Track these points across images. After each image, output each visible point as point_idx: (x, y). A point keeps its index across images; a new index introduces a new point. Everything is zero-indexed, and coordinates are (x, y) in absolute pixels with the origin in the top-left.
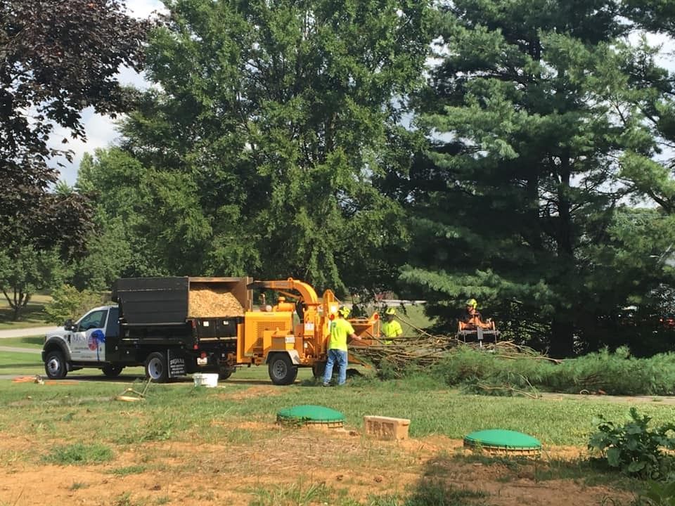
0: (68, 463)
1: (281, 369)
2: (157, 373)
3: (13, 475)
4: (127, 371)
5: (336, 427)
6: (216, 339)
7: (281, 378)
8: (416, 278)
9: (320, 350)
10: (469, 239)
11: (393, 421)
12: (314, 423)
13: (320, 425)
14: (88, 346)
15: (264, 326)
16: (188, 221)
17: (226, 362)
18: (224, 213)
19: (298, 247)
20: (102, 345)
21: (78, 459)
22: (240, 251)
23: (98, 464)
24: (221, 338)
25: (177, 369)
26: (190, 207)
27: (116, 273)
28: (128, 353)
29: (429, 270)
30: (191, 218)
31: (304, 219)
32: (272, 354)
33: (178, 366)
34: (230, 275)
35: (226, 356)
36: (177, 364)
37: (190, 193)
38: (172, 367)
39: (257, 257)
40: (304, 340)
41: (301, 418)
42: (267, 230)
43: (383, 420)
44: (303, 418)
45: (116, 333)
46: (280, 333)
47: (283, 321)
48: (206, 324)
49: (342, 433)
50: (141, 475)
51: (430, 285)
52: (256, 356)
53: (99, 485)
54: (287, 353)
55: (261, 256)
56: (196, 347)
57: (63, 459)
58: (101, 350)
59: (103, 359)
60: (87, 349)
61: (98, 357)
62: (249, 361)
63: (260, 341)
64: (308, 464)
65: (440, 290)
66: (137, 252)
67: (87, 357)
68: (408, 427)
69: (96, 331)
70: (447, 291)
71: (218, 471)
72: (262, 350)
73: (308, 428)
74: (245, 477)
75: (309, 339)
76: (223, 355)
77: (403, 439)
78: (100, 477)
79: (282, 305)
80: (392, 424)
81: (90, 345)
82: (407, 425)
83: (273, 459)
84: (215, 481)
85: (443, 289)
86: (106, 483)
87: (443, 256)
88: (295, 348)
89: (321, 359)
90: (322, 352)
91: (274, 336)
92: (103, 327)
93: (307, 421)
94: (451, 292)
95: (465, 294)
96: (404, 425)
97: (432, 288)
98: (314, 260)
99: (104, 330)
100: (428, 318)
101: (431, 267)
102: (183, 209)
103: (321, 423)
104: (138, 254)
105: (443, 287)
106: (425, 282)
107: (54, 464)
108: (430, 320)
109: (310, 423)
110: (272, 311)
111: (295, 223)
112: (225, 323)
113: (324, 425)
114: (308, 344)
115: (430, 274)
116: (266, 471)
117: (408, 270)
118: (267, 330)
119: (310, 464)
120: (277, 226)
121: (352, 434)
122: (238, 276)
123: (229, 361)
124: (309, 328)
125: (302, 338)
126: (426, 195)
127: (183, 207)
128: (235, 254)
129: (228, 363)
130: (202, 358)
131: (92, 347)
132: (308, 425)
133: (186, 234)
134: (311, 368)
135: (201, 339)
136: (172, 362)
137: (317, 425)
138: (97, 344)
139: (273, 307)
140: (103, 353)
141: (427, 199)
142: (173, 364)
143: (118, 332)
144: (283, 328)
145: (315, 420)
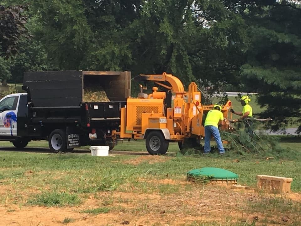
0: (50, 205)
1: (156, 143)
2: (58, 145)
3: (12, 213)
4: (32, 144)
5: (233, 184)
6: (103, 119)
7: (156, 150)
8: (254, 75)
9: (186, 129)
10: (296, 44)
11: (280, 179)
12: (216, 181)
13: (221, 182)
14: (3, 124)
15: (142, 110)
16: (75, 27)
17: (111, 137)
18: (104, 22)
19: (162, 49)
20: (14, 124)
21: (57, 202)
22: (117, 51)
23: (72, 206)
24: (107, 119)
25: (73, 142)
26: (77, 16)
27: (7, 69)
28: (35, 129)
29: (264, 68)
30: (78, 25)
31: (166, 27)
32: (148, 131)
33: (74, 140)
34: (108, 70)
35: (111, 132)
36: (74, 138)
37: (77, 5)
38: (69, 140)
39: (130, 56)
40: (173, 120)
41: (207, 177)
42: (138, 36)
43: (272, 178)
44: (209, 177)
45: (26, 114)
46: (155, 116)
47: (157, 106)
48: (96, 107)
49: (239, 188)
50: (107, 214)
51: (265, 80)
52: (136, 133)
53: (81, 220)
54: (161, 131)
55: (132, 56)
56: (89, 125)
57: (46, 202)
58: (13, 127)
59: (15, 134)
60: (3, 126)
61: (12, 133)
62: (130, 136)
63: (139, 121)
64: (228, 208)
65: (273, 84)
66: (23, 52)
67: (3, 132)
68: (290, 183)
69: (10, 112)
70: (278, 85)
71: (164, 212)
72: (140, 128)
73: (212, 184)
74: (186, 217)
75: (178, 120)
76: (109, 132)
77: (288, 192)
78: (79, 215)
79: (155, 93)
80: (279, 181)
81: (5, 123)
82: (290, 182)
83: (202, 205)
84: (164, 219)
85: (275, 83)
86: (86, 219)
87: (275, 57)
88: (167, 127)
89: (187, 135)
90: (188, 131)
91: (150, 117)
92: (15, 109)
93: (211, 179)
94: (282, 86)
95: (292, 87)
96: (288, 182)
97: (266, 83)
98: (173, 60)
99: (16, 112)
100: (259, 106)
101: (266, 65)
102: (73, 18)
103: (222, 181)
104: (24, 54)
105: (275, 81)
106: (261, 78)
107: (40, 206)
108: (261, 107)
109: (213, 180)
110: (148, 98)
111: (160, 31)
112: (110, 107)
113: (223, 182)
114: (177, 124)
115: (265, 71)
116: (199, 212)
117: (248, 68)
118: (144, 112)
119: (230, 209)
120: (146, 32)
121: (246, 188)
122: (115, 70)
123: (113, 136)
124: (178, 112)
125: (172, 120)
126: (259, 8)
127: (73, 16)
128: (113, 53)
129: (113, 138)
130: (93, 134)
131: (6, 125)
132: (212, 182)
133: (74, 37)
134: (178, 143)
135: (92, 119)
136: (70, 136)
137: (218, 182)
138: (11, 122)
139: (148, 95)
140: (15, 129)
141: (261, 12)
142: (70, 138)
143: (27, 114)
144: (156, 112)
145: (217, 178)
